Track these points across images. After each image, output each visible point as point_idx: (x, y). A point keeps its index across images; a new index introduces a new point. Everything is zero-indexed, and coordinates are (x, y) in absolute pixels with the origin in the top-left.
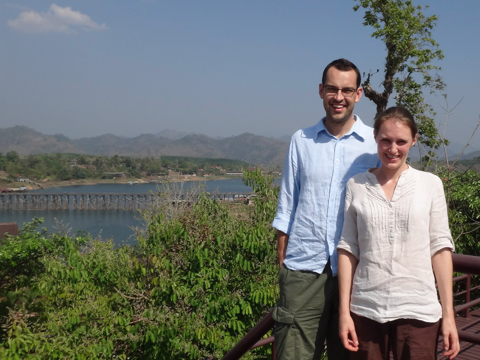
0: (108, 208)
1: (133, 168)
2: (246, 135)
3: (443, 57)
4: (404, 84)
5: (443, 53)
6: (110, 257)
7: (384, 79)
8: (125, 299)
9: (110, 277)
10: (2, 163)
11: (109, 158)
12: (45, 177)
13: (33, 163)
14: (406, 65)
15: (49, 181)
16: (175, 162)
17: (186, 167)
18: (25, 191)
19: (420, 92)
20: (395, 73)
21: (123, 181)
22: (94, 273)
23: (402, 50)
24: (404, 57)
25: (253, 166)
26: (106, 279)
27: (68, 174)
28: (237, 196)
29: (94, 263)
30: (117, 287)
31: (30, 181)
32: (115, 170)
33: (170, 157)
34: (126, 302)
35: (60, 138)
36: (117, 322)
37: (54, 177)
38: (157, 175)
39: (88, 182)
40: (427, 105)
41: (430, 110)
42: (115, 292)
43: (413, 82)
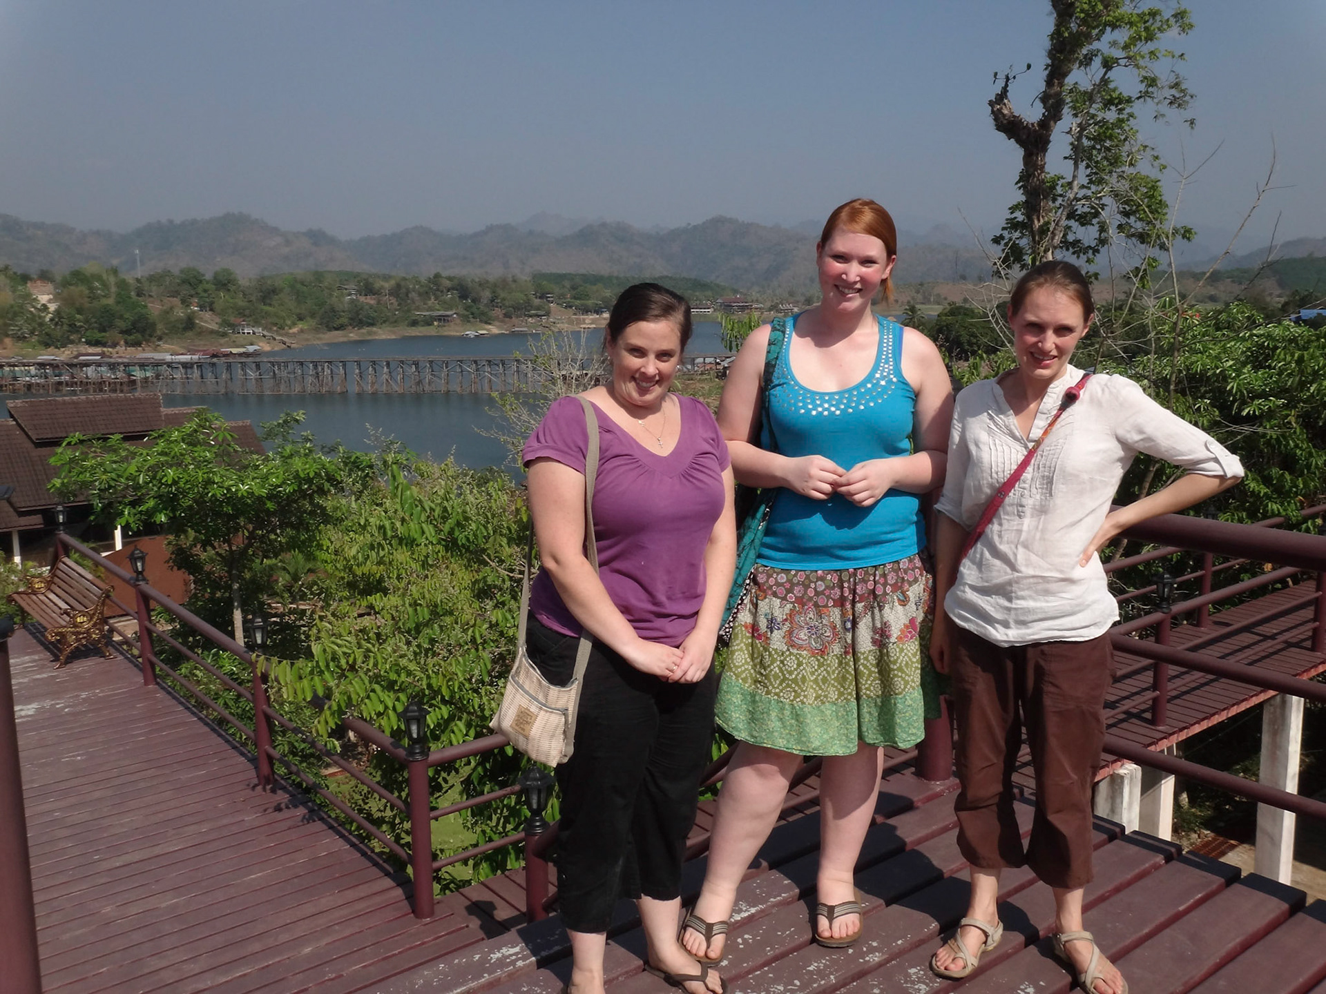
0: (427, 388)
1: (474, 301)
2: (718, 222)
3: (1191, 26)
4: (1089, 97)
5: (1192, 18)
6: (473, 499)
7: (1042, 87)
8: (506, 577)
9: (475, 535)
10: (206, 295)
11: (423, 280)
12: (294, 324)
13: (268, 293)
14: (1098, 51)
15: (302, 331)
16: (564, 287)
17: (587, 297)
18: (255, 354)
19: (1131, 115)
20: (1070, 72)
21: (453, 330)
22: (446, 528)
23: (1088, 15)
24: (1095, 32)
25: (735, 291)
26: (468, 539)
27: (341, 316)
28: (701, 360)
29: (445, 510)
30: (489, 556)
31: (266, 333)
32: (438, 307)
33: (551, 274)
34: (508, 584)
35: (317, 237)
36: (494, 620)
37: (312, 323)
38: (525, 315)
39: (383, 334)
40: (1146, 147)
41: (1151, 159)
42: (486, 564)
43: (1114, 90)
